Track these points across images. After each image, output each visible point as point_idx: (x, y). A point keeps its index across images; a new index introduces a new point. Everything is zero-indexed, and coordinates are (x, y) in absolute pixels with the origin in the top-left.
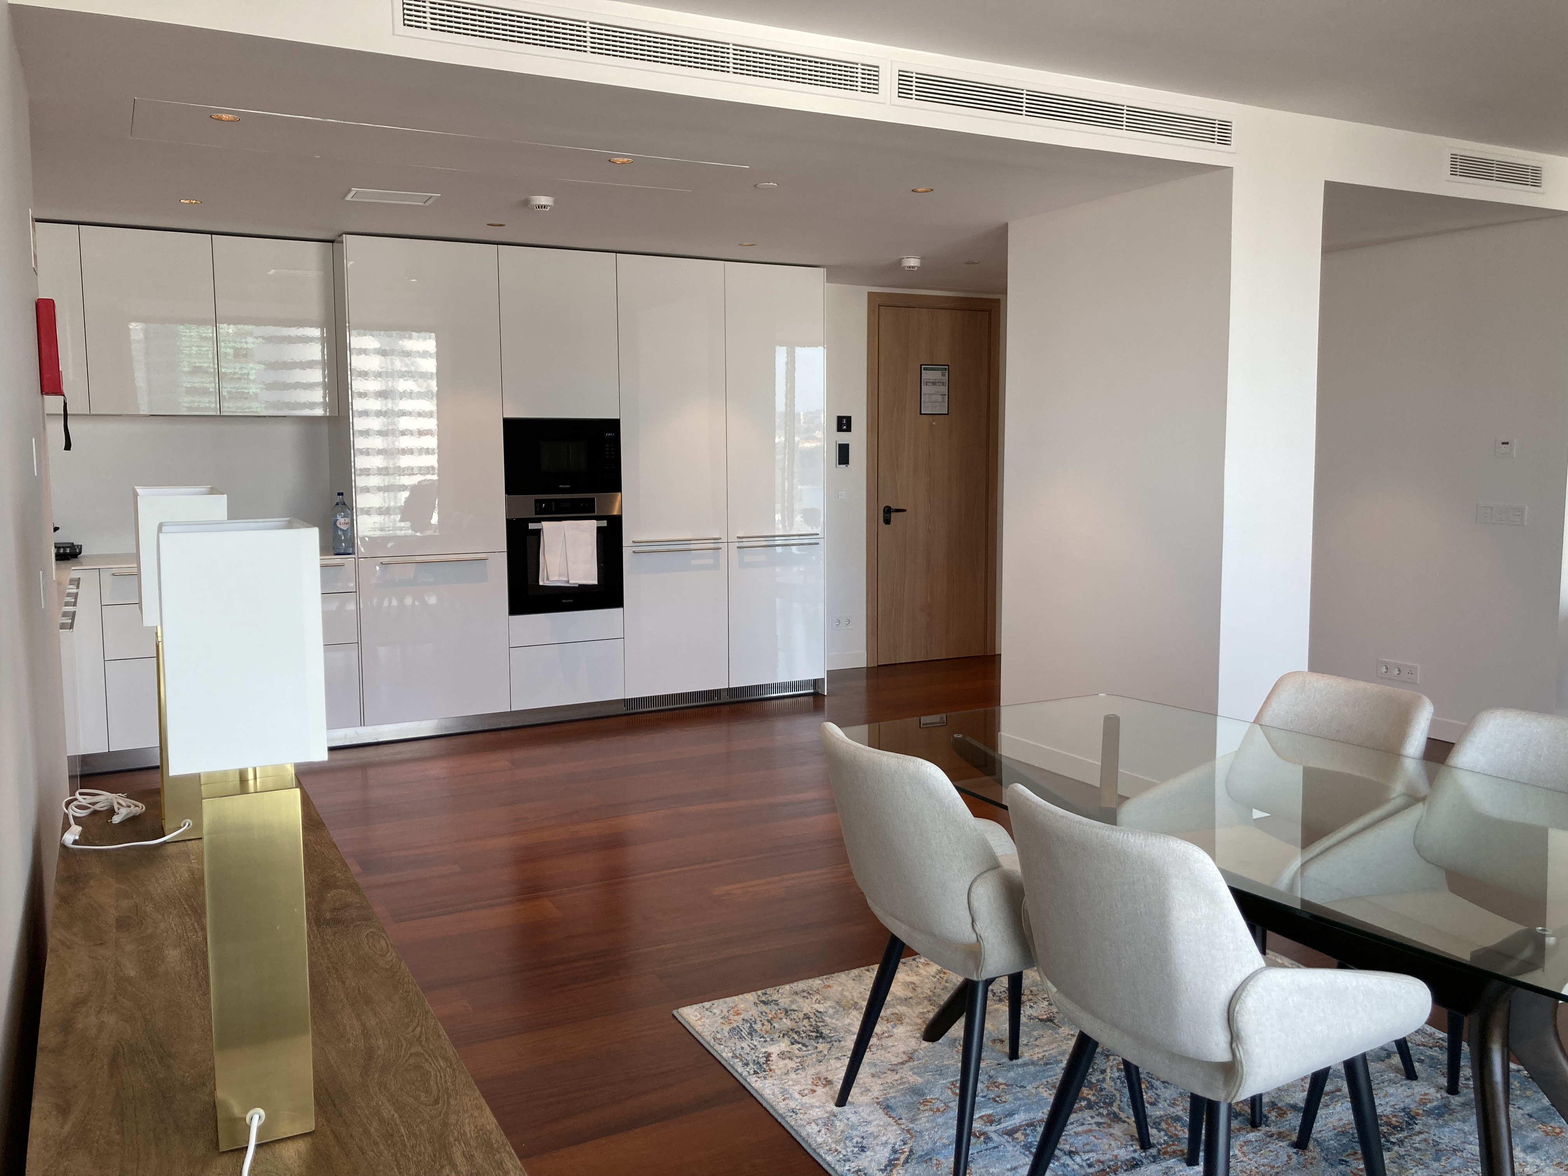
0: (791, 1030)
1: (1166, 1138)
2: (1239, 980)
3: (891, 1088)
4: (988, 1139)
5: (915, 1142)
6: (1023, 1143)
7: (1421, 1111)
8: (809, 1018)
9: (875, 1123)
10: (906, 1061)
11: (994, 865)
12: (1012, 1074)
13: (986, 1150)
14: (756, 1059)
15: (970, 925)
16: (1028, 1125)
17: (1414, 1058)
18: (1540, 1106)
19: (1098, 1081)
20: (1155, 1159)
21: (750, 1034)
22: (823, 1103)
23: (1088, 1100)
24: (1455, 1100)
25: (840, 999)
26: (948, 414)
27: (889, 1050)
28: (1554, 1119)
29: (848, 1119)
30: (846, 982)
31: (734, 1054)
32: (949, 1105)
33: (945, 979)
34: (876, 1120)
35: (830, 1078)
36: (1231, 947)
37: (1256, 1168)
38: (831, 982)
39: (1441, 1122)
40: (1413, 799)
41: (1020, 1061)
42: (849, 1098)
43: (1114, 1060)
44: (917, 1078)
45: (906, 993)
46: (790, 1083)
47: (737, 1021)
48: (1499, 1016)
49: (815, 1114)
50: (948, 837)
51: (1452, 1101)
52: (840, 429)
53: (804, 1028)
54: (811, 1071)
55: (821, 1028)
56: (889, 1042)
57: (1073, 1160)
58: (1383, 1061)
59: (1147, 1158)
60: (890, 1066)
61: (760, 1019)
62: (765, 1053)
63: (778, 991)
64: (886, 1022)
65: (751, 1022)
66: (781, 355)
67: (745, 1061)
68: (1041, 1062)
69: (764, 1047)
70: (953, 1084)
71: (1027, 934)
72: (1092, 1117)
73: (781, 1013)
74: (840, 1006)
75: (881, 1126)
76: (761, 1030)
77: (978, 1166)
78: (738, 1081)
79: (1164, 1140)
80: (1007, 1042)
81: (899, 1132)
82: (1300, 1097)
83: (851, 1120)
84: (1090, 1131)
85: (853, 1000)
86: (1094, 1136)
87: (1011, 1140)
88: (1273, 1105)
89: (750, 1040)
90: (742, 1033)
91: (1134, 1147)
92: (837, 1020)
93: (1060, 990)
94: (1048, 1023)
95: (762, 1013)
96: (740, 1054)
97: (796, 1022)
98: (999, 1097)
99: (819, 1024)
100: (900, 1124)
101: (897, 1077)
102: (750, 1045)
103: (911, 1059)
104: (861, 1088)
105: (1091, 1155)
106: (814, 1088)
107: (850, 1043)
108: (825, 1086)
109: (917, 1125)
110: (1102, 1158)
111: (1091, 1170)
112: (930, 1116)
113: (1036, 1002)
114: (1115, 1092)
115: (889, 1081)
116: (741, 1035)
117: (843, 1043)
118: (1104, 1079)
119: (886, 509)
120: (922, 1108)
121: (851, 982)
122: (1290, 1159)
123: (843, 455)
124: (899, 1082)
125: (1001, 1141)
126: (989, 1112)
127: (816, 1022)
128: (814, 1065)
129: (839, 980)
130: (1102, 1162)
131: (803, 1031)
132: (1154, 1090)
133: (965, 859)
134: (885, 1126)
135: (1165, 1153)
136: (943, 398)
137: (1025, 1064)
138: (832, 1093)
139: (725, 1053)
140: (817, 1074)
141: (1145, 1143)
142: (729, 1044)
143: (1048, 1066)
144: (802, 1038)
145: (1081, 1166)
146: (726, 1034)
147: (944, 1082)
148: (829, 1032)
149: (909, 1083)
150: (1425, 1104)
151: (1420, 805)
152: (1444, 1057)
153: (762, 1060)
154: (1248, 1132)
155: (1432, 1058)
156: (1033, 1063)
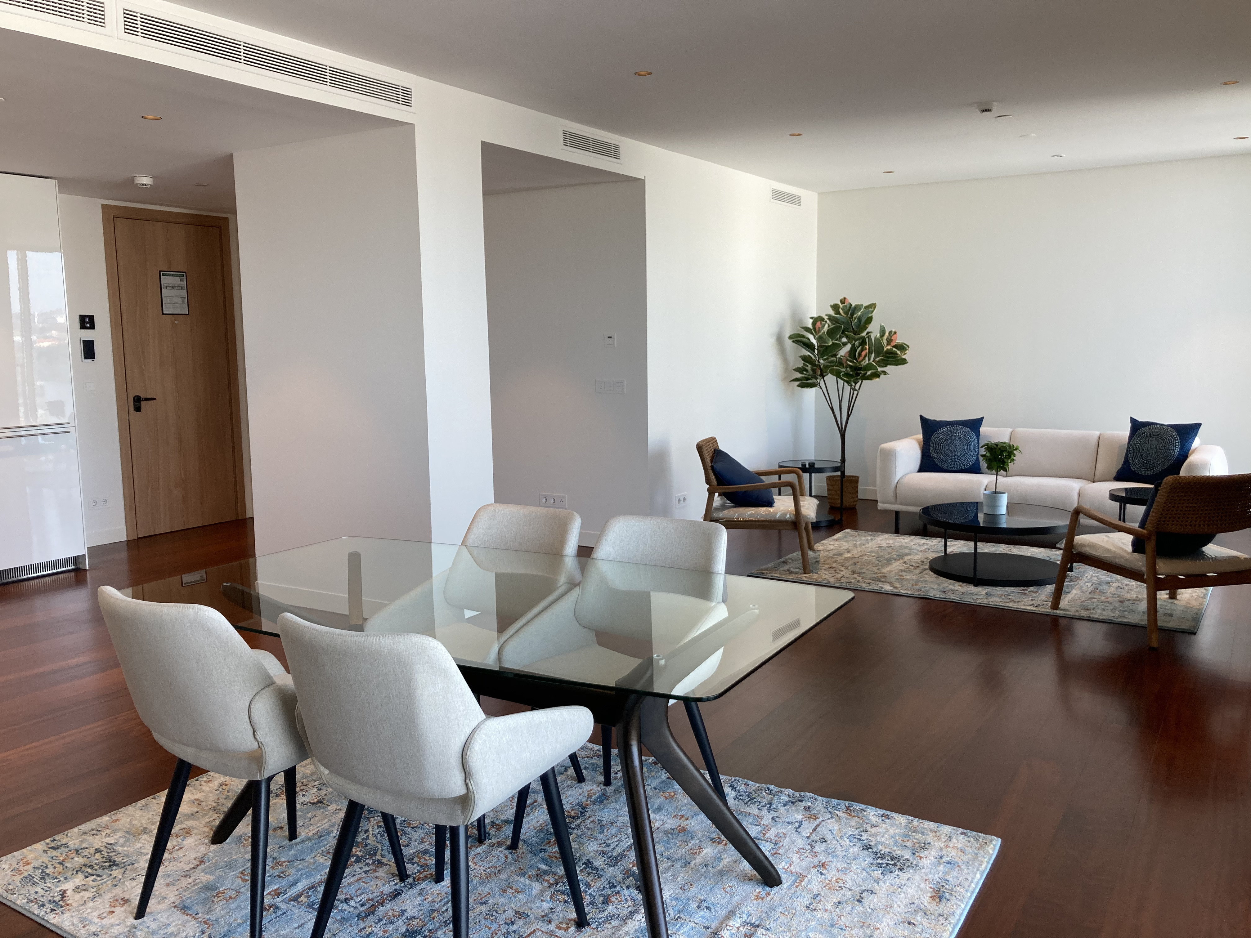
0: (84, 865)
1: (418, 868)
2: (468, 731)
3: (185, 891)
4: (276, 908)
5: (212, 929)
6: (306, 903)
7: (589, 802)
8: (100, 852)
9: (174, 924)
10: (198, 865)
11: (269, 683)
12: (292, 852)
13: (276, 918)
14: (51, 899)
15: (252, 735)
16: (309, 889)
17: (582, 767)
18: (660, 780)
19: (363, 839)
20: (411, 886)
21: (43, 878)
22: (122, 920)
23: (357, 856)
24: (610, 789)
25: (129, 829)
26: (188, 314)
27: (181, 860)
28: (669, 787)
29: (148, 927)
30: (134, 814)
31: (28, 899)
32: (240, 890)
33: (227, 789)
34: (174, 921)
35: (127, 897)
36: (462, 708)
37: (485, 871)
38: (119, 816)
39: (602, 806)
40: (573, 585)
41: (298, 840)
42: (148, 910)
43: (374, 820)
44: (209, 876)
45: (192, 809)
46: (89, 911)
47: (28, 870)
48: (635, 721)
49: (116, 932)
50: (228, 667)
51: (608, 790)
52: (83, 327)
53: (97, 861)
54: (108, 897)
55: (113, 857)
56: (181, 853)
57: (349, 905)
58: (563, 774)
59: (405, 886)
60: (184, 873)
61: (51, 863)
62: (60, 891)
63: (67, 835)
64: (175, 838)
65: (42, 869)
66: (12, 257)
67: (41, 903)
68: (316, 837)
69: (58, 887)
70: (242, 873)
71: (300, 732)
72: (361, 868)
73: (72, 854)
74: (130, 834)
75: (179, 925)
76: (54, 873)
77: (270, 933)
78: (36, 922)
79: (417, 870)
80: (286, 828)
81: (197, 925)
82: (510, 813)
83: (151, 927)
84: (360, 879)
85: (142, 826)
86: (364, 882)
87: (296, 904)
88: (493, 823)
89: (43, 884)
90: (35, 879)
91: (395, 881)
92: (130, 846)
93: (331, 771)
94: (319, 804)
95: (52, 858)
96: (35, 899)
97: (88, 858)
98: (282, 873)
99: (110, 854)
100: (197, 919)
101: (190, 880)
102: (44, 888)
103: (202, 862)
104: (158, 898)
105: (362, 896)
106: (113, 909)
107: (144, 864)
108: (123, 905)
109: (213, 915)
110: (371, 897)
111: (364, 908)
112: (223, 905)
113: (307, 791)
114: (377, 844)
115: (183, 886)
116: (34, 881)
117: (136, 865)
118: (368, 836)
119: (136, 398)
120: (216, 900)
121: (138, 812)
122: (507, 858)
123: (89, 350)
124: (193, 884)
125: (288, 907)
126: (276, 887)
127: (108, 853)
128: (110, 890)
129: (127, 812)
130: (372, 900)
131: (96, 864)
132: (407, 835)
133: (244, 682)
134: (184, 924)
135: (418, 879)
136: (183, 301)
137: (303, 841)
138: (130, 909)
139: (19, 901)
140: (114, 897)
141: (402, 875)
142: (22, 892)
143: (322, 838)
144: (96, 870)
145: (355, 908)
146: (19, 884)
147: (234, 873)
148: (121, 858)
149: (202, 882)
150: (591, 797)
151: (577, 588)
152: (600, 762)
153: (57, 899)
154: (477, 848)
155: (593, 764)
156: (309, 839)
